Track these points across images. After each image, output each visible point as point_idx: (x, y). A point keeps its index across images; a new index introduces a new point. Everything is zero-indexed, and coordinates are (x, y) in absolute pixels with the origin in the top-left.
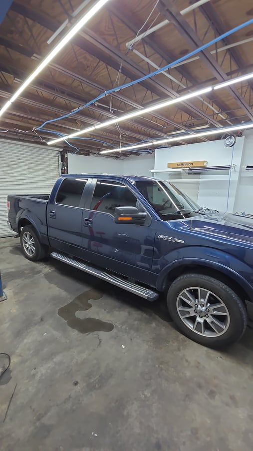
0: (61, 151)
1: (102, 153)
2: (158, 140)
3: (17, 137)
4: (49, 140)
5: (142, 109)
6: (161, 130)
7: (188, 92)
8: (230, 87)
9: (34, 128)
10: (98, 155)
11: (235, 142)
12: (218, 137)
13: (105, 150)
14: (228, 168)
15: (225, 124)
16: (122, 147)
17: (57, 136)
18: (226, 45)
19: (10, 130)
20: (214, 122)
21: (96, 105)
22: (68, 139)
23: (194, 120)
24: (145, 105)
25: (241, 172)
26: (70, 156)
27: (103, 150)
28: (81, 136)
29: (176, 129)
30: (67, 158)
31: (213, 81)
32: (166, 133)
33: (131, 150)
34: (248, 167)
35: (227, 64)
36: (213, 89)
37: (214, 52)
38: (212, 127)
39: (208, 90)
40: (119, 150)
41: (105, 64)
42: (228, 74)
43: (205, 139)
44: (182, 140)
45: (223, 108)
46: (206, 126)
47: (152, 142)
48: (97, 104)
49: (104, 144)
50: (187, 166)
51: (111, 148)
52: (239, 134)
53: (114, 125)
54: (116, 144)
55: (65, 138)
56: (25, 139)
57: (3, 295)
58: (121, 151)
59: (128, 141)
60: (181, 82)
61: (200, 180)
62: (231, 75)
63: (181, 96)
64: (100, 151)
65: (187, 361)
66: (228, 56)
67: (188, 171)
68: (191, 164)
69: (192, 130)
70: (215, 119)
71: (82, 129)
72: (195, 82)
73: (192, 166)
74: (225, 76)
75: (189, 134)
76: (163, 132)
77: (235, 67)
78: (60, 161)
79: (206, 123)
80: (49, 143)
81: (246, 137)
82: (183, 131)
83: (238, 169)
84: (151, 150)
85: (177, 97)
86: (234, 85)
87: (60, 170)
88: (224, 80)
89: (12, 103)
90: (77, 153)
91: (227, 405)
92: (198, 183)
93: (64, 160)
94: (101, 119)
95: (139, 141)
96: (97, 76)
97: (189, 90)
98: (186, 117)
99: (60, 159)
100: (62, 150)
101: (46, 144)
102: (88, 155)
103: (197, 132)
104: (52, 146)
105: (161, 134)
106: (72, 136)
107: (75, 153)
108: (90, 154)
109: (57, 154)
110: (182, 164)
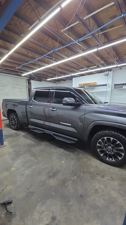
0: (28, 79)
1: (48, 80)
2: (74, 73)
3: (7, 72)
4: (23, 73)
5: (67, 58)
7: (87, 51)
8: (104, 49)
9: (17, 68)
10: (46, 81)
11: (108, 74)
12: (101, 72)
13: (49, 78)
14: (106, 85)
15: (103, 66)
16: (57, 77)
17: (27, 72)
18: (102, 31)
19: (5, 68)
20: (99, 64)
22: (33, 73)
23: (90, 64)
24: (68, 57)
25: (112, 87)
27: (48, 78)
28: (38, 71)
29: (82, 68)
30: (31, 82)
31: (98, 46)
32: (77, 70)
33: (62, 78)
34: (115, 85)
35: (103, 39)
36: (98, 50)
37: (97, 34)
38: (98, 67)
39: (95, 50)
41: (51, 39)
42: (103, 44)
43: (95, 73)
44: (85, 73)
45: (102, 58)
46: (96, 67)
47: (72, 74)
48: (47, 56)
49: (49, 75)
50: (88, 85)
51: (52, 77)
52: (110, 70)
53: (54, 66)
54: (55, 75)
55: (31, 72)
57: (3, 144)
58: (57, 79)
60: (84, 47)
62: (104, 44)
63: (84, 52)
64: (47, 79)
65: (92, 165)
66: (103, 36)
67: (88, 87)
68: (89, 84)
69: (89, 68)
71: (39, 68)
72: (90, 47)
74: (102, 44)
75: (88, 70)
76: (76, 69)
77: (106, 41)
78: (27, 84)
79: (95, 65)
80: (23, 75)
81: (113, 72)
82: (85, 69)
83: (110, 86)
84: (71, 78)
85: (82, 53)
86: (106, 48)
87: (28, 88)
88: (102, 46)
89: (9, 55)
90: (36, 80)
91: (110, 180)
92: (93, 93)
93: (29, 83)
94: (48, 63)
95: (65, 74)
96: (47, 44)
98: (86, 62)
99: (27, 83)
100: (28, 78)
101: (21, 76)
102: (41, 81)
103: (91, 69)
104: (24, 76)
105: (75, 70)
106: (34, 71)
107: (34, 80)
108: (42, 81)
109: (26, 80)
110: (85, 84)
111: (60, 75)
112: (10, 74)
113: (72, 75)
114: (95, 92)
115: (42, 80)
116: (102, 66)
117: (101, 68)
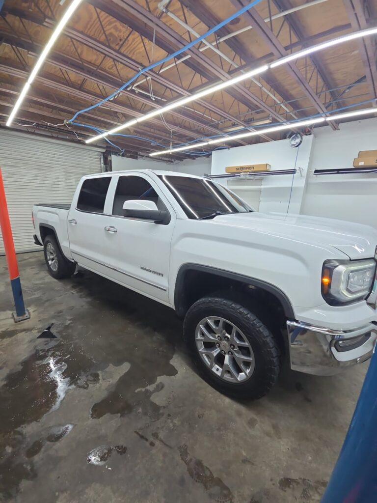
0: (103, 153)
1: (151, 155)
2: (213, 139)
3: (50, 135)
4: (87, 137)
5: (189, 96)
6: (216, 126)
7: (241, 73)
8: (288, 64)
9: (65, 121)
10: (148, 159)
11: (301, 142)
12: (283, 135)
13: (155, 152)
14: (293, 172)
15: (290, 119)
16: (174, 148)
17: (96, 133)
18: (283, 11)
19: (38, 123)
20: (277, 115)
21: (137, 92)
22: (109, 136)
23: (254, 113)
24: (192, 91)
25: (308, 178)
26: (114, 159)
27: (153, 152)
28: (122, 132)
29: (234, 125)
30: (111, 161)
31: (269, 58)
32: (221, 130)
33: (182, 151)
34: (316, 171)
35: (286, 36)
36: (269, 68)
37: (268, 20)
38: (275, 122)
39: (263, 69)
40: (171, 151)
41: (139, 35)
42: (286, 48)
43: (266, 138)
44: (243, 139)
45: (286, 96)
46: (268, 121)
47: (208, 141)
48: (138, 90)
49: (152, 144)
50: (247, 170)
51: (161, 149)
52: (306, 131)
53: (158, 118)
54: (165, 145)
55: (104, 135)
56: (60, 136)
57: (25, 314)
58: (172, 153)
60: (233, 60)
61: (262, 187)
62: (290, 48)
63: (232, 78)
64: (149, 153)
66: (286, 27)
67: (248, 176)
68: (252, 167)
69: (251, 126)
70: (277, 111)
71: (123, 122)
72: (251, 62)
73: (253, 170)
74: (283, 51)
75: (249, 131)
76: (218, 129)
77: (295, 39)
78: (102, 165)
79: (267, 117)
80: (88, 141)
81: (315, 137)
82: (242, 127)
83: (305, 173)
84: (207, 152)
85: (228, 79)
86: (296, 61)
88: (282, 56)
89: (31, 84)
90: (123, 155)
92: (260, 191)
93: (107, 163)
94: (144, 111)
95: (191, 140)
96: (133, 54)
97: (242, 71)
98: (243, 107)
99: (102, 162)
100: (104, 150)
101: (84, 144)
102: (136, 158)
103: (258, 128)
104: (92, 145)
105: (215, 131)
106: (112, 132)
107: (119, 155)
108: (139, 157)
109: (98, 156)
110: (242, 168)
111: (179, 142)
112: (57, 138)
113: (209, 145)
114: (265, 188)
115: (140, 155)
116: (285, 121)
117: (281, 125)
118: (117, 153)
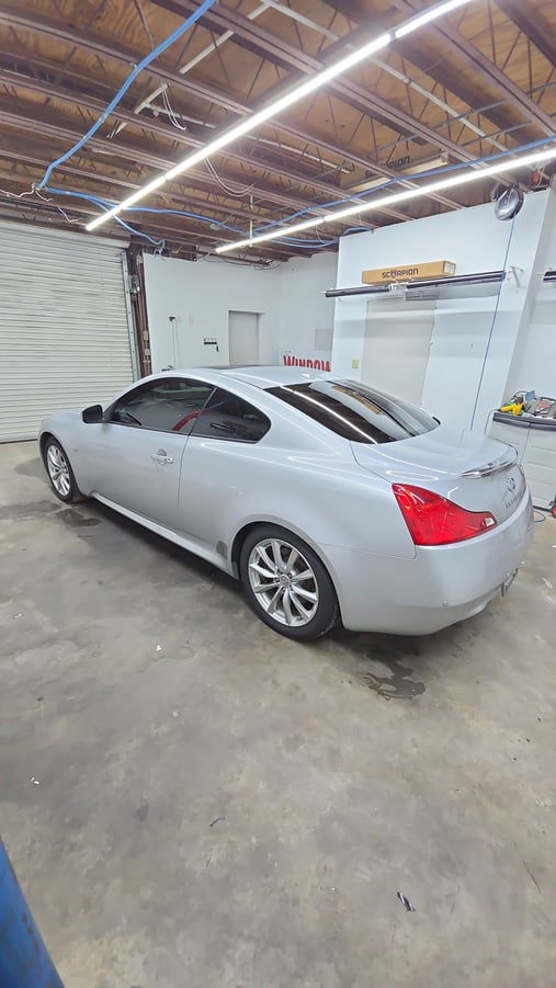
0: (126, 249)
1: (219, 250)
2: (332, 209)
3: (18, 215)
4: (87, 218)
5: (250, 115)
6: (334, 180)
7: (348, 53)
9: (33, 186)
10: (215, 258)
11: (519, 206)
13: (225, 243)
14: (499, 276)
16: (257, 233)
20: (454, 147)
24: (254, 103)
25: (532, 291)
26: (149, 261)
27: (221, 244)
29: (370, 176)
30: (142, 265)
32: (345, 188)
33: (278, 239)
34: (549, 274)
38: (455, 166)
39: (381, 42)
40: (254, 241)
46: (438, 163)
47: (322, 216)
49: (213, 227)
50: (405, 276)
51: (237, 238)
52: (534, 181)
54: (240, 226)
56: (39, 218)
59: (266, 216)
61: (437, 312)
63: (326, 66)
64: (215, 247)
67: (406, 290)
68: (414, 270)
69: (406, 176)
70: (454, 138)
71: (142, 182)
73: (416, 276)
75: (402, 188)
76: (336, 186)
78: (126, 274)
79: (437, 154)
80: (90, 227)
82: (384, 181)
83: (526, 281)
84: (327, 242)
85: (317, 71)
87: (128, 296)
90: (165, 253)
92: (431, 322)
93: (135, 270)
94: (173, 153)
95: (291, 215)
97: (348, 46)
99: (125, 268)
100: (126, 245)
101: (82, 231)
102: (193, 258)
103: (420, 180)
104: (100, 233)
105: (331, 191)
106: (127, 204)
107: (158, 253)
108: (198, 255)
109: (117, 256)
110: (394, 272)
111: (268, 221)
112: (34, 222)
113: (325, 223)
114: (440, 315)
115: (200, 253)
116: (474, 158)
117: (469, 169)
118: (152, 250)
